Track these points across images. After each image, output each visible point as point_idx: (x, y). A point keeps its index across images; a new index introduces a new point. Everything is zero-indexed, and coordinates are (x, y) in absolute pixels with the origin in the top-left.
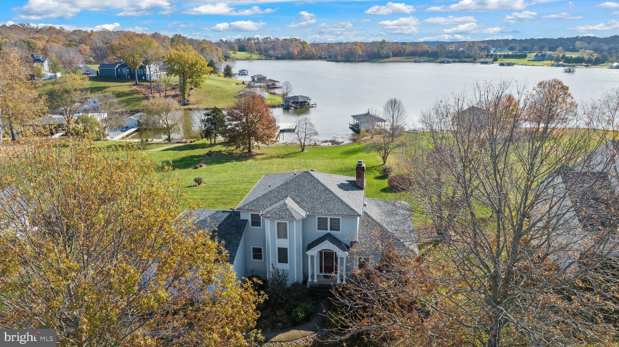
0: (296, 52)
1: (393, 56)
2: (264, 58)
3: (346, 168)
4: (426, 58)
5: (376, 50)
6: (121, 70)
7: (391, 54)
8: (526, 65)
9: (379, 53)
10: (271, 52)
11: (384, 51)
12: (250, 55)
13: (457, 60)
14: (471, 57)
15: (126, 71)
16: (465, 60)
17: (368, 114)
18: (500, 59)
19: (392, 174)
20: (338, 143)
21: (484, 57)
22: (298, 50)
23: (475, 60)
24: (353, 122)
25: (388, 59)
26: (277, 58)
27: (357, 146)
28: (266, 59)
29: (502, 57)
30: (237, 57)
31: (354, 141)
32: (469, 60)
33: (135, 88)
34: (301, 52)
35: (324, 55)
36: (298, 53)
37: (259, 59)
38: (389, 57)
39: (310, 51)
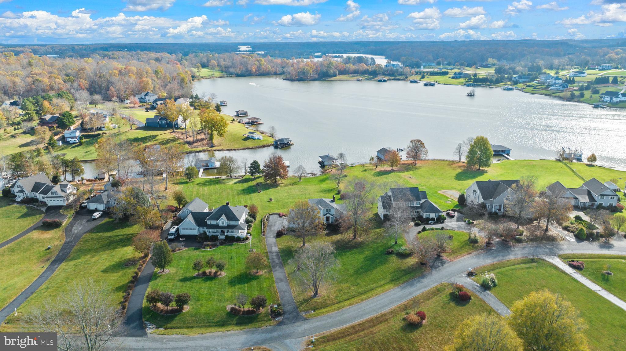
0: (254, 70)
1: (339, 74)
2: (226, 76)
3: (323, 190)
4: (367, 76)
5: (324, 70)
6: (162, 122)
7: (338, 73)
8: (445, 84)
9: (327, 72)
10: (232, 70)
11: (332, 71)
12: (212, 73)
13: (392, 78)
14: (403, 75)
15: (164, 122)
16: (399, 77)
17: (327, 156)
18: (427, 76)
19: (342, 193)
20: (315, 175)
21: (414, 74)
22: (256, 67)
23: (407, 78)
24: (320, 160)
25: (335, 77)
26: (238, 76)
27: (325, 177)
28: (227, 77)
29: (429, 74)
30: (201, 76)
31: (323, 172)
32: (402, 77)
33: (174, 134)
34: (259, 68)
35: (279, 71)
36: (256, 70)
37: (221, 77)
38: (336, 76)
39: (267, 68)
